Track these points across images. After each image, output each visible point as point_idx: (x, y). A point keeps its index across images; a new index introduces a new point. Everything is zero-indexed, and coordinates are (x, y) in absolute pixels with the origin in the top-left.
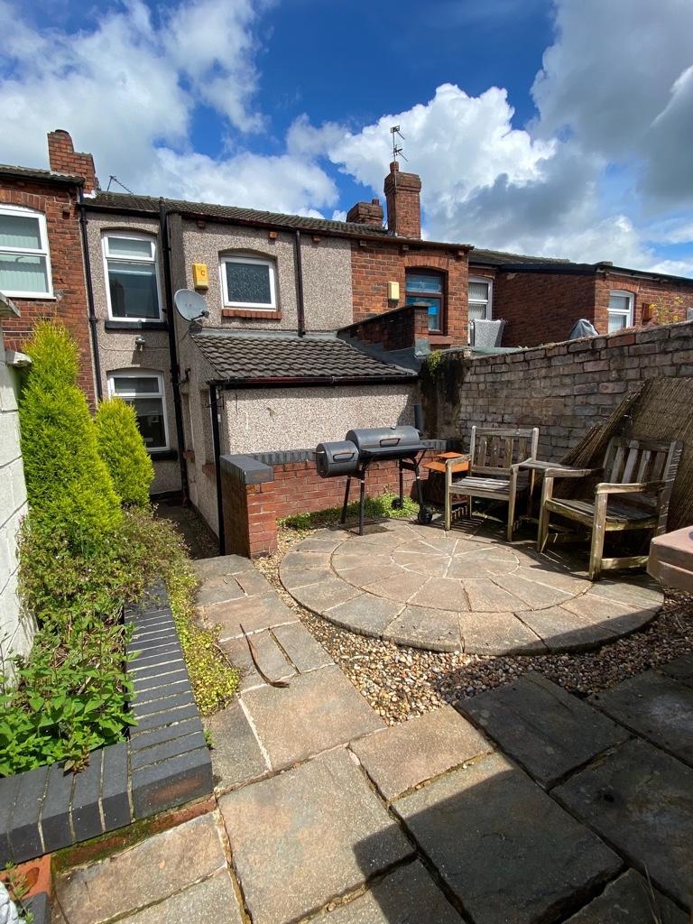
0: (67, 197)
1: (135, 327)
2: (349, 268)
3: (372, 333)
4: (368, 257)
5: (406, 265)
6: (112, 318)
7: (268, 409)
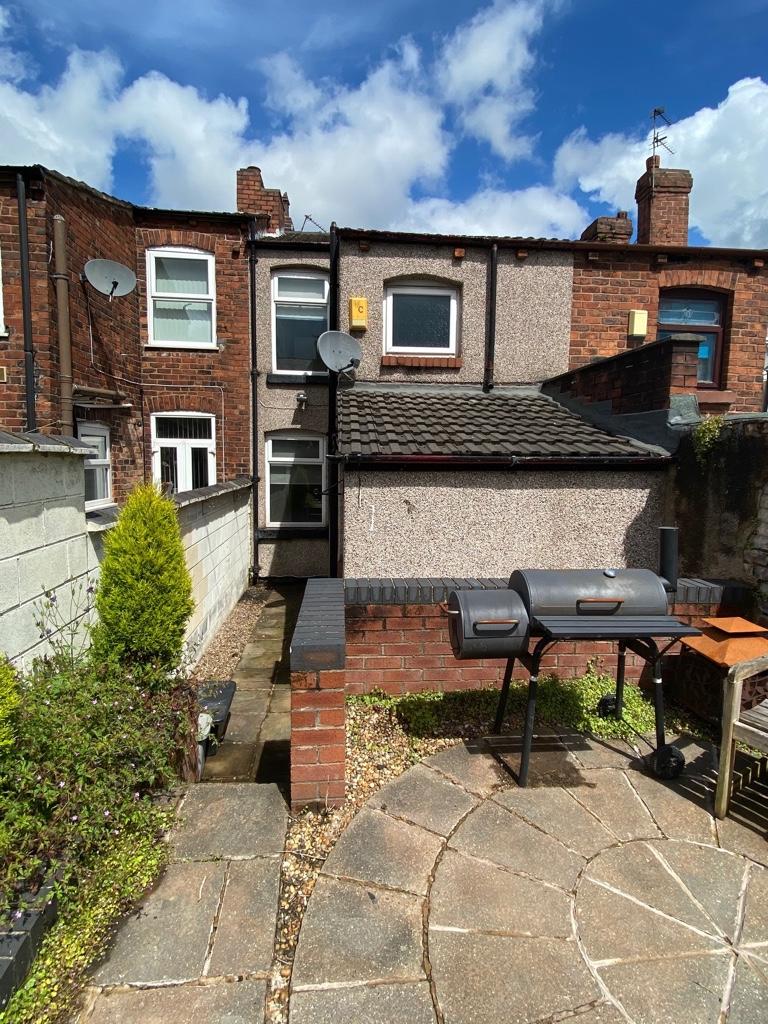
0: (238, 234)
1: (298, 381)
2: (569, 293)
3: (595, 385)
4: (599, 275)
5: (662, 285)
6: (276, 371)
7: (406, 502)
